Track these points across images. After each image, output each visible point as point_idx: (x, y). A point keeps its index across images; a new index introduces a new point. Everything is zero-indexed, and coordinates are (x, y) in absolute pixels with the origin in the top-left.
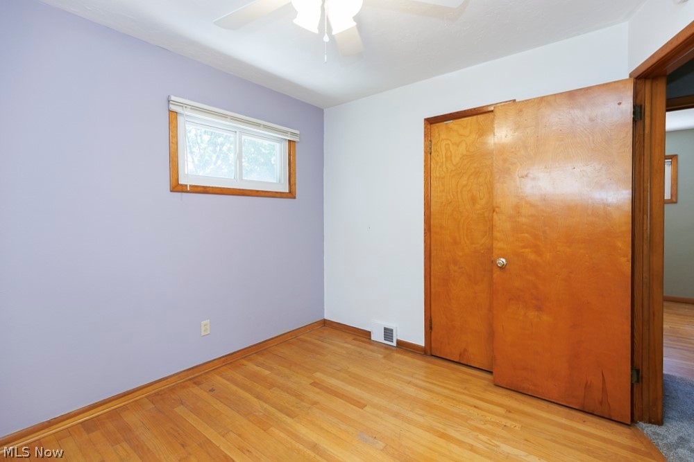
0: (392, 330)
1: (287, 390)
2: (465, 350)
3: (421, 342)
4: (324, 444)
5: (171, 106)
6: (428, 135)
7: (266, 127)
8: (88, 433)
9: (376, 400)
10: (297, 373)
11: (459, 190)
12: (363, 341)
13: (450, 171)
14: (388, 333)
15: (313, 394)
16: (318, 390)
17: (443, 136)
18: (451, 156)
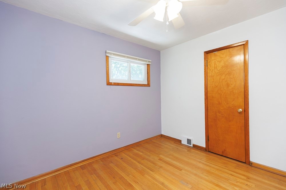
0: (191, 140)
1: (150, 161)
2: (225, 150)
3: (204, 145)
4: (166, 183)
5: (107, 54)
6: (206, 58)
7: (139, 60)
8: (82, 170)
9: (186, 168)
10: (153, 154)
11: (221, 81)
12: (178, 144)
13: (216, 73)
14: (189, 141)
15: (160, 163)
16: (162, 162)
17: (213, 58)
18: (217, 67)
